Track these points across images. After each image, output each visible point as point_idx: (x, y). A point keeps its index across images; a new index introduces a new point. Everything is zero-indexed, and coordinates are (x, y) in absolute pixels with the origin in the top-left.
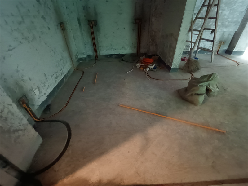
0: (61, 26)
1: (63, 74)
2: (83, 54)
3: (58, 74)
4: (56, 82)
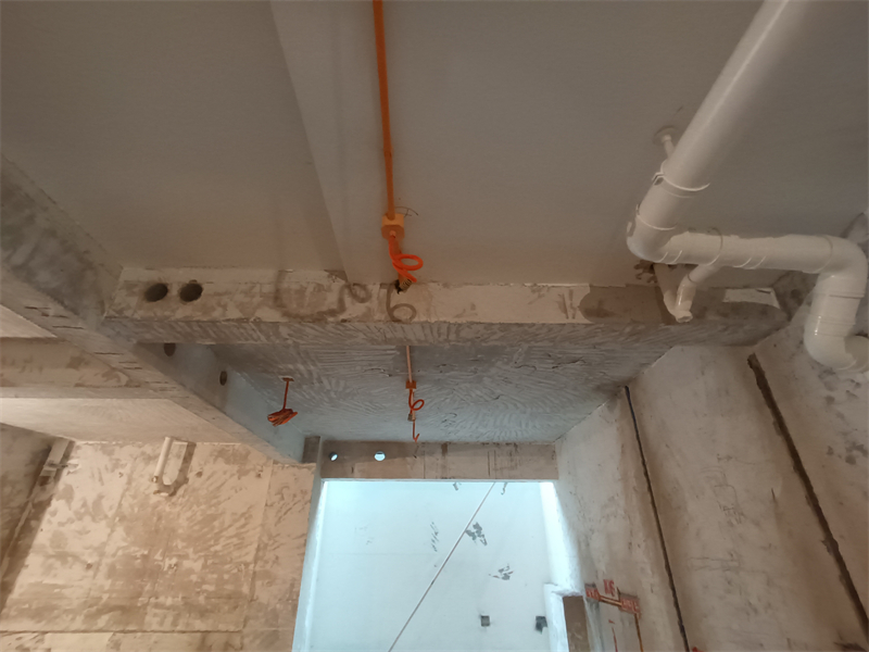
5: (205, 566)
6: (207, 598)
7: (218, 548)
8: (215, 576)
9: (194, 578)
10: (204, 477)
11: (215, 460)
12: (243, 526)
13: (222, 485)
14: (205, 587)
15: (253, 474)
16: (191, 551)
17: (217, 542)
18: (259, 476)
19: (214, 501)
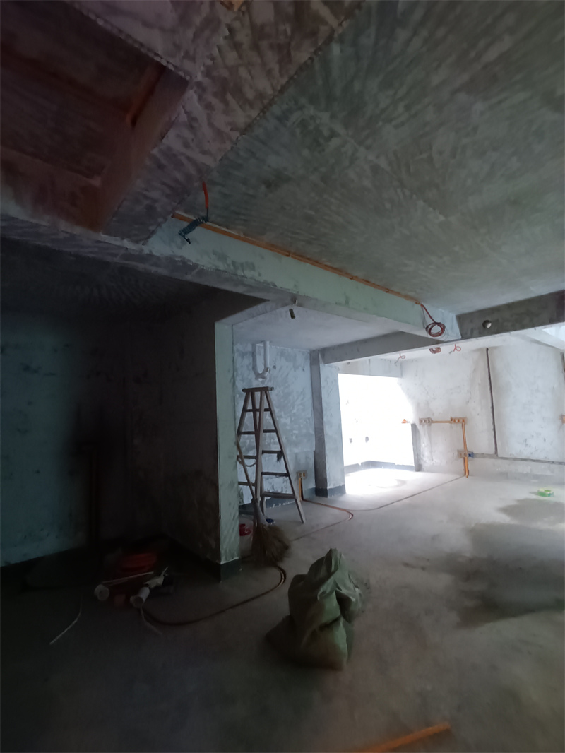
5: (291, 421)
6: (296, 437)
7: (295, 411)
8: (297, 426)
9: (288, 428)
10: (278, 368)
11: (280, 358)
12: (303, 399)
13: (287, 375)
14: (294, 432)
15: (300, 369)
16: (283, 413)
17: (293, 407)
18: (304, 370)
19: (287, 385)
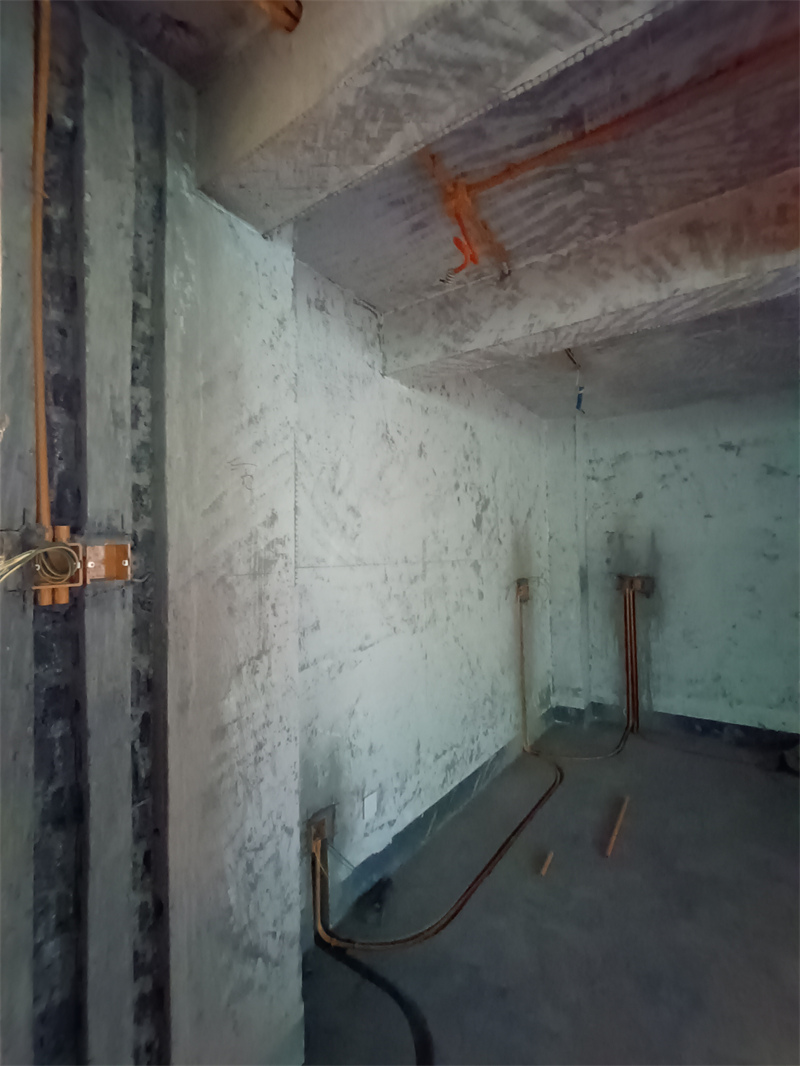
0: (518, 590)
1: (477, 758)
2: (576, 692)
3: (459, 756)
4: (442, 786)
